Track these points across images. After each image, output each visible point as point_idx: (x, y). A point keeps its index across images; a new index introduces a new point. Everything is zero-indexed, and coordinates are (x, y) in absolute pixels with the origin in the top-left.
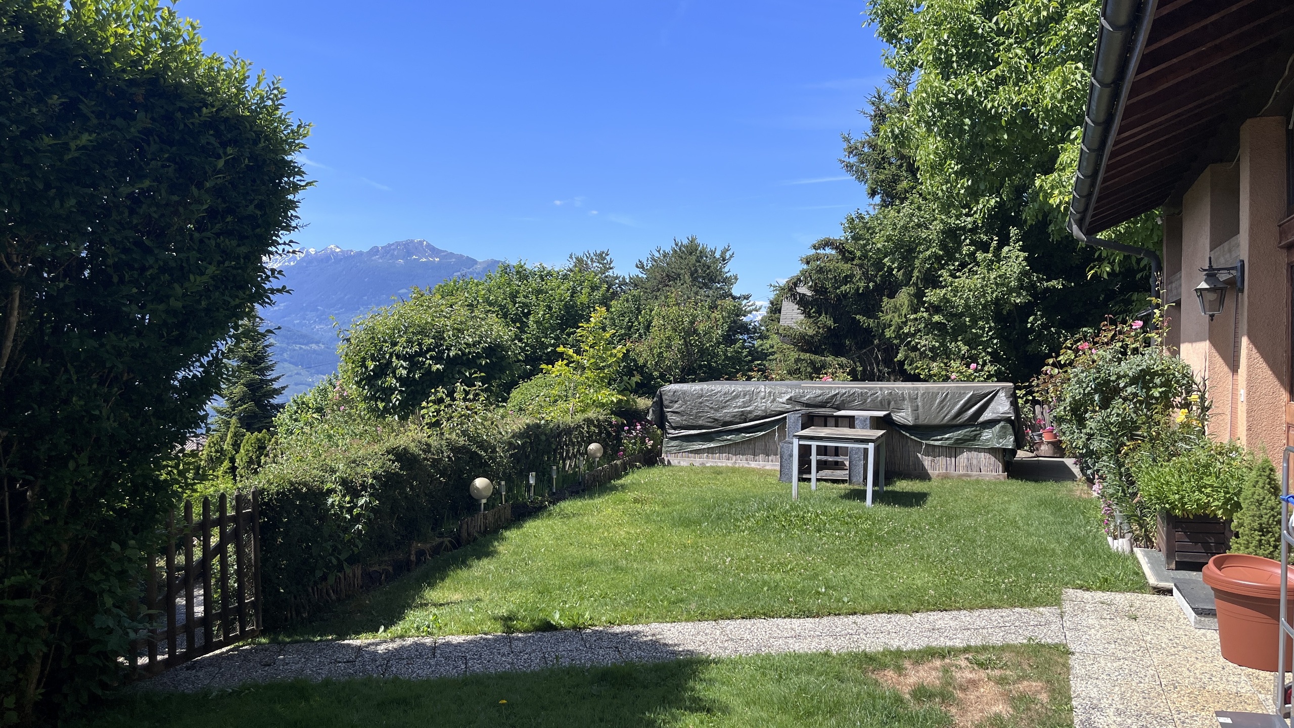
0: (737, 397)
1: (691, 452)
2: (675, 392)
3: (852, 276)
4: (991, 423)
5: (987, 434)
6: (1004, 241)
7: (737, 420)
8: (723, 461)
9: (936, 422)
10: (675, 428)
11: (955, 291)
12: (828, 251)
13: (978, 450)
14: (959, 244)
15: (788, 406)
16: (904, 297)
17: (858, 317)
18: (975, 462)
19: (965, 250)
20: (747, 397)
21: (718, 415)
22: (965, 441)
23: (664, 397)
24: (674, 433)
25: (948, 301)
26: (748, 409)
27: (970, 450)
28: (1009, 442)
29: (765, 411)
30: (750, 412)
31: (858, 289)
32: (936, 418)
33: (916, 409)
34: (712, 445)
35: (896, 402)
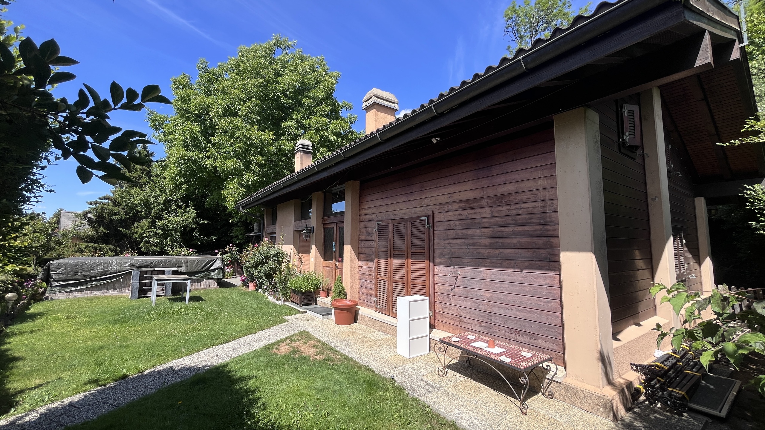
0: (99, 265)
1: (67, 292)
2: (59, 264)
3: (119, 212)
4: (214, 270)
5: (212, 274)
6: (188, 206)
7: (99, 275)
8: (88, 294)
9: (195, 270)
10: (57, 281)
11: (169, 222)
12: (106, 201)
13: (209, 279)
14: (171, 205)
15: (129, 268)
16: (145, 223)
17: (121, 229)
18: (208, 283)
19: (173, 208)
20: (106, 265)
21: (88, 273)
22: (204, 276)
23: (51, 267)
24: (55, 284)
25: (166, 225)
26: (107, 270)
27: (206, 279)
28: (221, 276)
29: (116, 270)
30: (108, 271)
31: (122, 218)
32: (195, 269)
33: (187, 266)
34: (82, 287)
35: (179, 264)
